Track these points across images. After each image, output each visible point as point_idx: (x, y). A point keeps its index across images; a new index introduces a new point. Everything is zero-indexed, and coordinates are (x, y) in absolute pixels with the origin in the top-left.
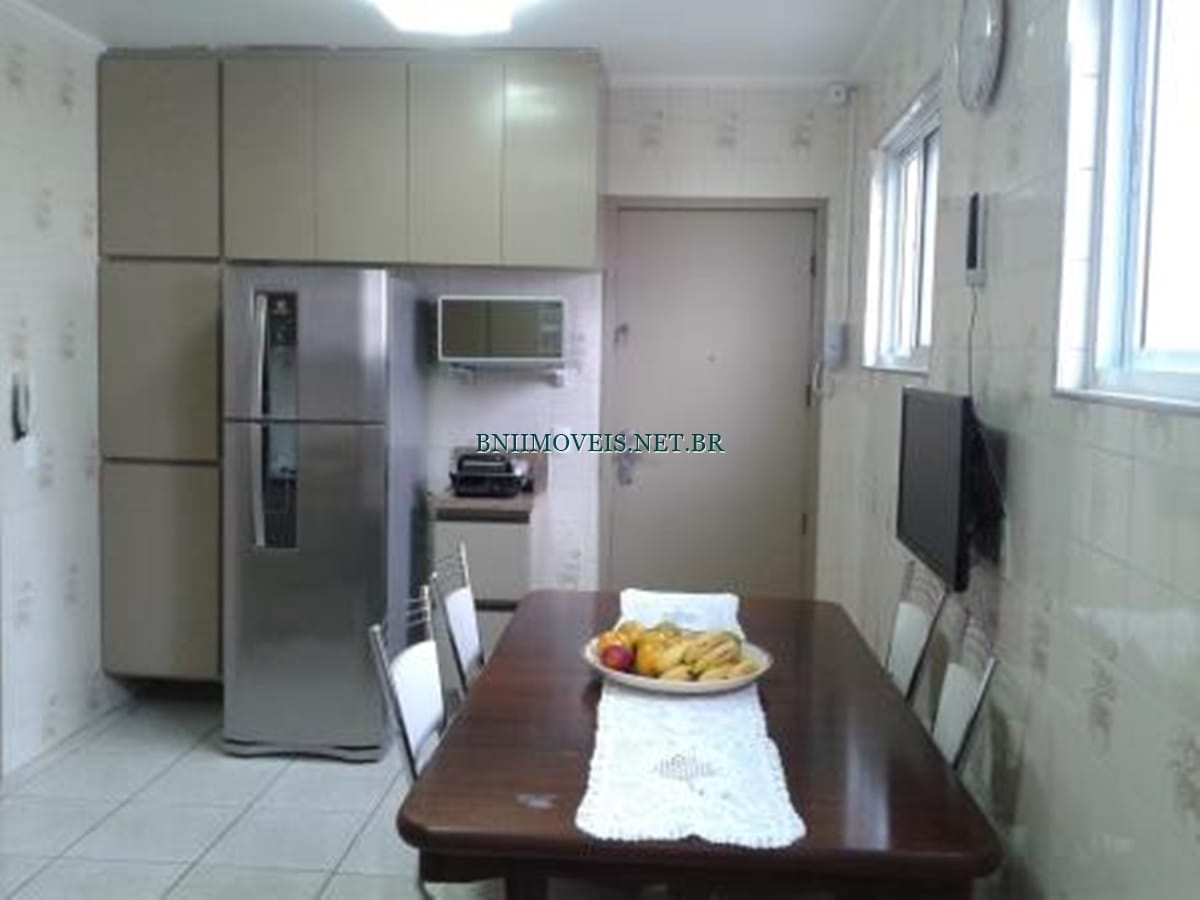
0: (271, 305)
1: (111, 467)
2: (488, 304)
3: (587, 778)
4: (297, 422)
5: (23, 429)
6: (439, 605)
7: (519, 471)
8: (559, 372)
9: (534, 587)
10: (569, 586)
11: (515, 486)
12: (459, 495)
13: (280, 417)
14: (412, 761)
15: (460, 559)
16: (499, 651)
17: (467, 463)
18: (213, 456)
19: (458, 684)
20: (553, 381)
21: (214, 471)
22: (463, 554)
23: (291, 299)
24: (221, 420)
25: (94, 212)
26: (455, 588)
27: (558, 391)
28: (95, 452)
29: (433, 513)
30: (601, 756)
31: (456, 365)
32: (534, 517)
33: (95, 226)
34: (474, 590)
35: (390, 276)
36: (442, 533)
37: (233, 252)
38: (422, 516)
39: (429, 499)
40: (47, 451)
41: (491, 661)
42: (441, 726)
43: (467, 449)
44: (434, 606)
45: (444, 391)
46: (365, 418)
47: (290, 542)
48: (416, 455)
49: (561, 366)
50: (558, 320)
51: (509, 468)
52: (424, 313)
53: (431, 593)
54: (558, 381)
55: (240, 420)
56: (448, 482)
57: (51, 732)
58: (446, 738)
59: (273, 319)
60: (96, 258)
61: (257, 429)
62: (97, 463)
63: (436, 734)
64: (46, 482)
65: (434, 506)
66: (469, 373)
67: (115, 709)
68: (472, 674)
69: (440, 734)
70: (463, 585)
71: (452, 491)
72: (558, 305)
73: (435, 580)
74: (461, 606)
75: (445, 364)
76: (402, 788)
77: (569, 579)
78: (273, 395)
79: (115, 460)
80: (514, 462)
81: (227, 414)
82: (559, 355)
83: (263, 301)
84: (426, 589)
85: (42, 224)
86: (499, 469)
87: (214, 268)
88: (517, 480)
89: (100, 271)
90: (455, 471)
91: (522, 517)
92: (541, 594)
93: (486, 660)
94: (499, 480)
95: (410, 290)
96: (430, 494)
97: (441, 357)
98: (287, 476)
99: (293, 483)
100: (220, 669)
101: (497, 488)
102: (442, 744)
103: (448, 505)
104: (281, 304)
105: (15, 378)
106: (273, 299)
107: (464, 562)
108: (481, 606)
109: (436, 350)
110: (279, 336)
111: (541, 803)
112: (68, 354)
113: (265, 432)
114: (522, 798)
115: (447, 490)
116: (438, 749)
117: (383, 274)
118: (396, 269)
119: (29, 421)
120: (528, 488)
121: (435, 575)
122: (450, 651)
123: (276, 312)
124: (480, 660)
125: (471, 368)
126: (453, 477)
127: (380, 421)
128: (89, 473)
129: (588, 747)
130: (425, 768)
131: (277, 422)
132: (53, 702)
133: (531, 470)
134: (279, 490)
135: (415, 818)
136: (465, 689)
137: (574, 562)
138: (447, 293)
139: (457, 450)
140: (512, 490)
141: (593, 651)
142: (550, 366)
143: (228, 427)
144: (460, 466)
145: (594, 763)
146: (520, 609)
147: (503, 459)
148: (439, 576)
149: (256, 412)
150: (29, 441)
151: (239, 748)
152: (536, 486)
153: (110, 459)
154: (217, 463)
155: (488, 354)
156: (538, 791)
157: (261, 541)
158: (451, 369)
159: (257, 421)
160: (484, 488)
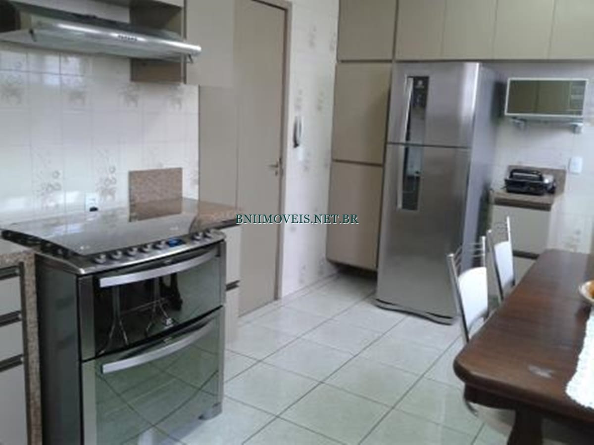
0: (415, 84)
1: (335, 163)
2: (538, 82)
3: (576, 365)
4: (423, 146)
5: (298, 143)
6: (490, 250)
7: (546, 181)
8: (580, 124)
9: (550, 246)
10: (572, 250)
11: (544, 190)
12: (509, 191)
13: (415, 142)
14: (466, 332)
15: (506, 225)
16: (524, 280)
17: (515, 174)
18: (381, 162)
19: (498, 293)
20: (574, 129)
21: (381, 169)
22: (508, 222)
23: (425, 80)
24: (386, 143)
25: (335, 38)
26: (501, 241)
27: (576, 136)
28: (330, 156)
29: (492, 200)
30: (587, 353)
31: (515, 118)
32: (554, 207)
33: (335, 46)
34: (513, 245)
35: (480, 66)
36: (496, 211)
37: (398, 57)
38: (486, 201)
39: (491, 192)
40: (308, 154)
41: (519, 285)
42: (485, 315)
43: (516, 166)
44: (487, 250)
45: (506, 133)
46: (459, 145)
47: (414, 208)
48: (486, 169)
49: (581, 120)
50: (582, 93)
51: (541, 178)
52: (499, 89)
53: (486, 242)
54: (577, 130)
55: (394, 144)
56: (503, 183)
57: (301, 281)
58: (487, 323)
59: (415, 91)
60: (336, 62)
61: (402, 149)
62: (329, 161)
63: (482, 319)
64: (306, 169)
65: (493, 196)
66: (523, 124)
67: (331, 276)
68: (507, 290)
69: (485, 320)
70: (507, 240)
71: (505, 189)
72: (583, 83)
73: (490, 234)
74: (504, 252)
75: (509, 117)
76: (460, 346)
77: (572, 246)
78: (412, 131)
79: (337, 161)
80: (544, 176)
81: (390, 139)
82: (580, 113)
83: (411, 81)
84: (484, 238)
85: (312, 44)
86: (534, 179)
87: (389, 65)
88: (546, 186)
89: (336, 68)
90: (508, 178)
91: (546, 207)
92: (553, 251)
93: (517, 283)
94: (534, 185)
95: (492, 76)
96: (491, 189)
97: (506, 113)
98: (416, 175)
99: (418, 178)
100: (377, 266)
101: (532, 189)
102: (485, 326)
103: (502, 197)
104: (420, 83)
105: (296, 118)
106: (416, 79)
107: (509, 227)
108: (516, 254)
109: (504, 109)
110: (418, 100)
111: (544, 374)
112: (319, 108)
113: (407, 151)
114: (532, 368)
115: (502, 188)
116: (482, 328)
117: (478, 65)
118: (484, 62)
119: (301, 139)
120: (552, 191)
121: (490, 231)
122: (494, 275)
123: (418, 87)
124: (513, 282)
125: (524, 120)
126: (506, 181)
127: (467, 147)
128: (326, 165)
129: (578, 346)
130: (474, 337)
131: (413, 145)
132: (304, 268)
133: (555, 181)
134: (411, 182)
135: (464, 365)
136: (502, 298)
137: (575, 236)
138: (513, 76)
139: (510, 167)
140: (541, 191)
141: (586, 288)
142: (573, 120)
143: (389, 147)
144: (511, 176)
145: (582, 356)
146: (539, 259)
147: (538, 173)
148: (492, 232)
149: (403, 140)
150: (300, 149)
151: (383, 304)
152: (557, 190)
153: (335, 161)
154: (382, 166)
155: (535, 112)
156: (543, 366)
157: (400, 205)
158: (512, 120)
159: (402, 144)
160: (525, 189)
